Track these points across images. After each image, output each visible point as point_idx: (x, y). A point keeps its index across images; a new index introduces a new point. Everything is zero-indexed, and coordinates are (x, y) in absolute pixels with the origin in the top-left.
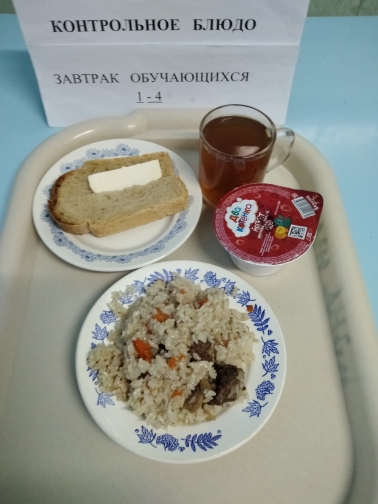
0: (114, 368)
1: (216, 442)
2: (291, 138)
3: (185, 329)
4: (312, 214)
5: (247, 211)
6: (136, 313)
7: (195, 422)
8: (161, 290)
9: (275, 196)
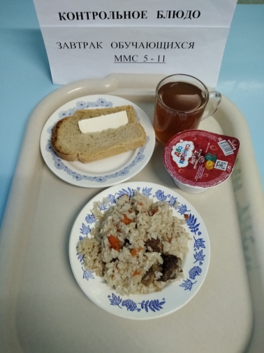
0: (95, 254)
1: (162, 306)
2: (219, 99)
3: (142, 230)
4: (231, 152)
5: (187, 149)
6: (110, 218)
7: (148, 292)
8: (126, 202)
9: (207, 139)
